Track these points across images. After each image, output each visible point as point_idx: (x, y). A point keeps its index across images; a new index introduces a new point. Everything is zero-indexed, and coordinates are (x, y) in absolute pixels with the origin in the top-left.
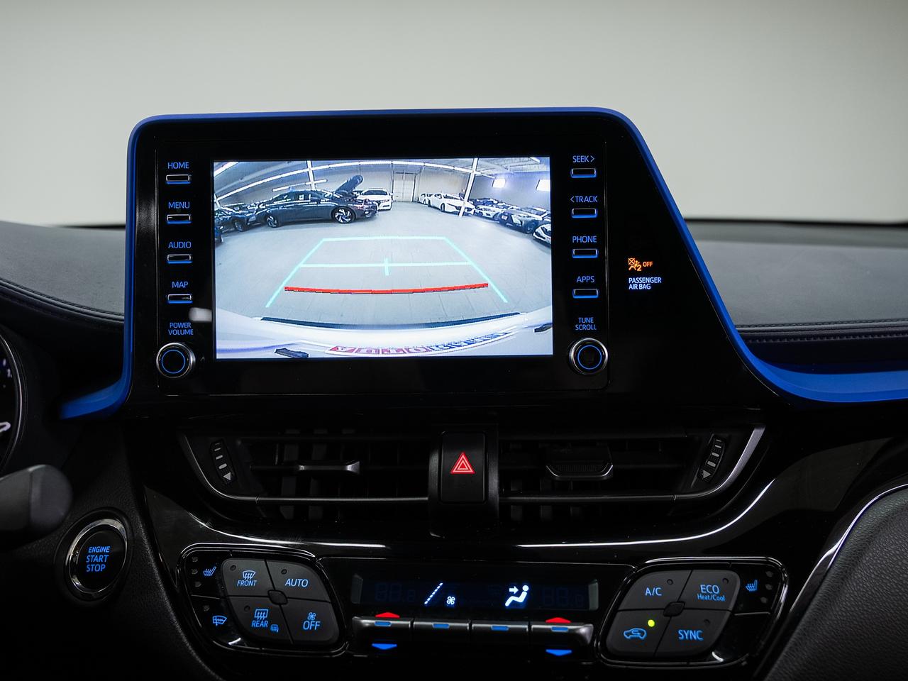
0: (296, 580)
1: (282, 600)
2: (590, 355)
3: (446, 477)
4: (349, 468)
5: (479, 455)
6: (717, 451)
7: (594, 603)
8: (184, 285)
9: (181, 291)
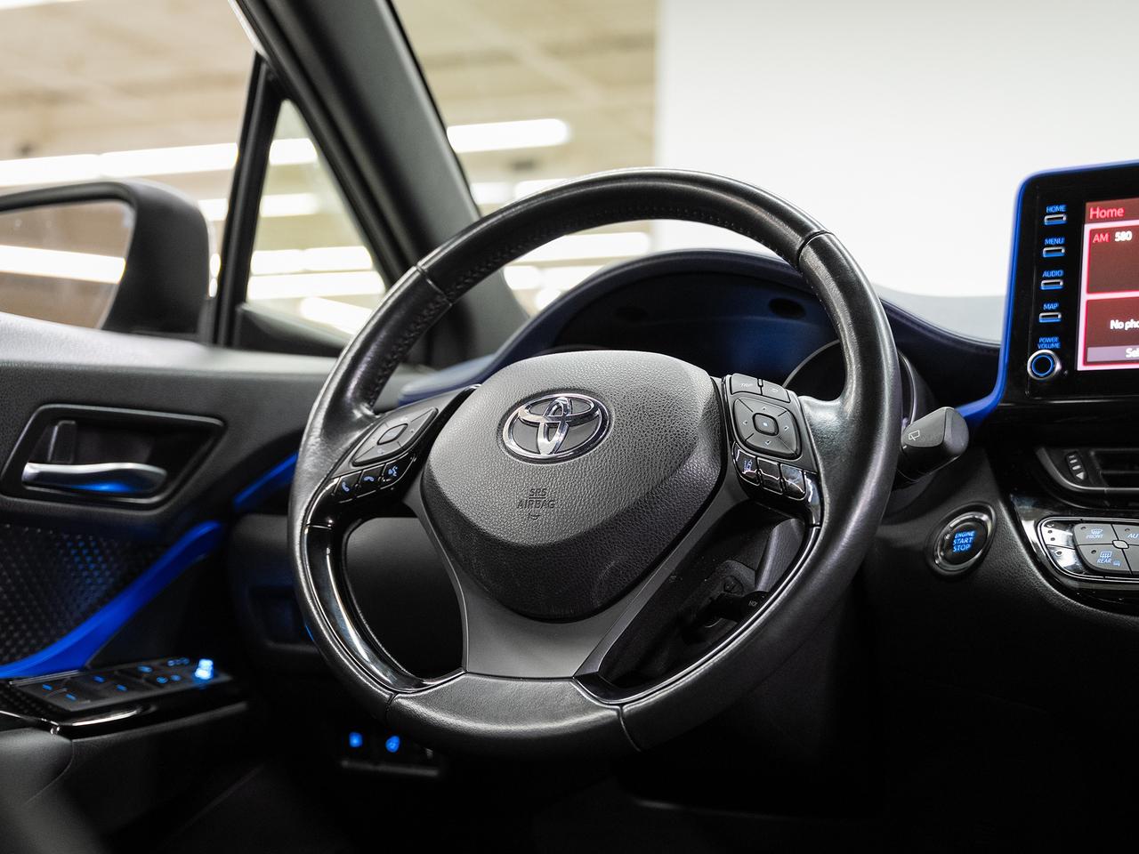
8: (1054, 306)
9: (1052, 311)
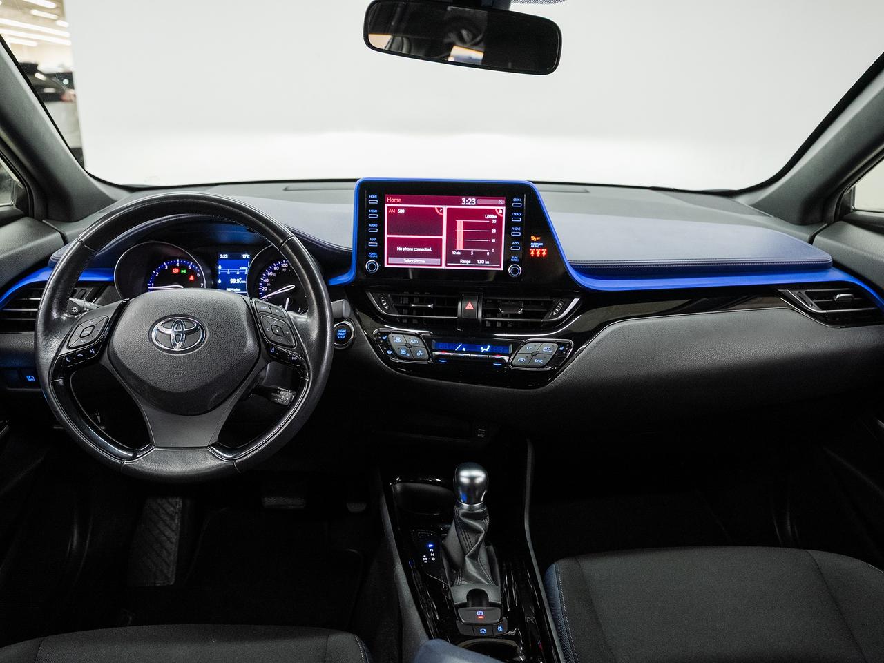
0: (414, 341)
1: (410, 346)
2: (515, 271)
3: (463, 310)
4: (430, 306)
5: (475, 303)
6: (560, 306)
7: (511, 351)
8: (375, 239)
9: (374, 241)
